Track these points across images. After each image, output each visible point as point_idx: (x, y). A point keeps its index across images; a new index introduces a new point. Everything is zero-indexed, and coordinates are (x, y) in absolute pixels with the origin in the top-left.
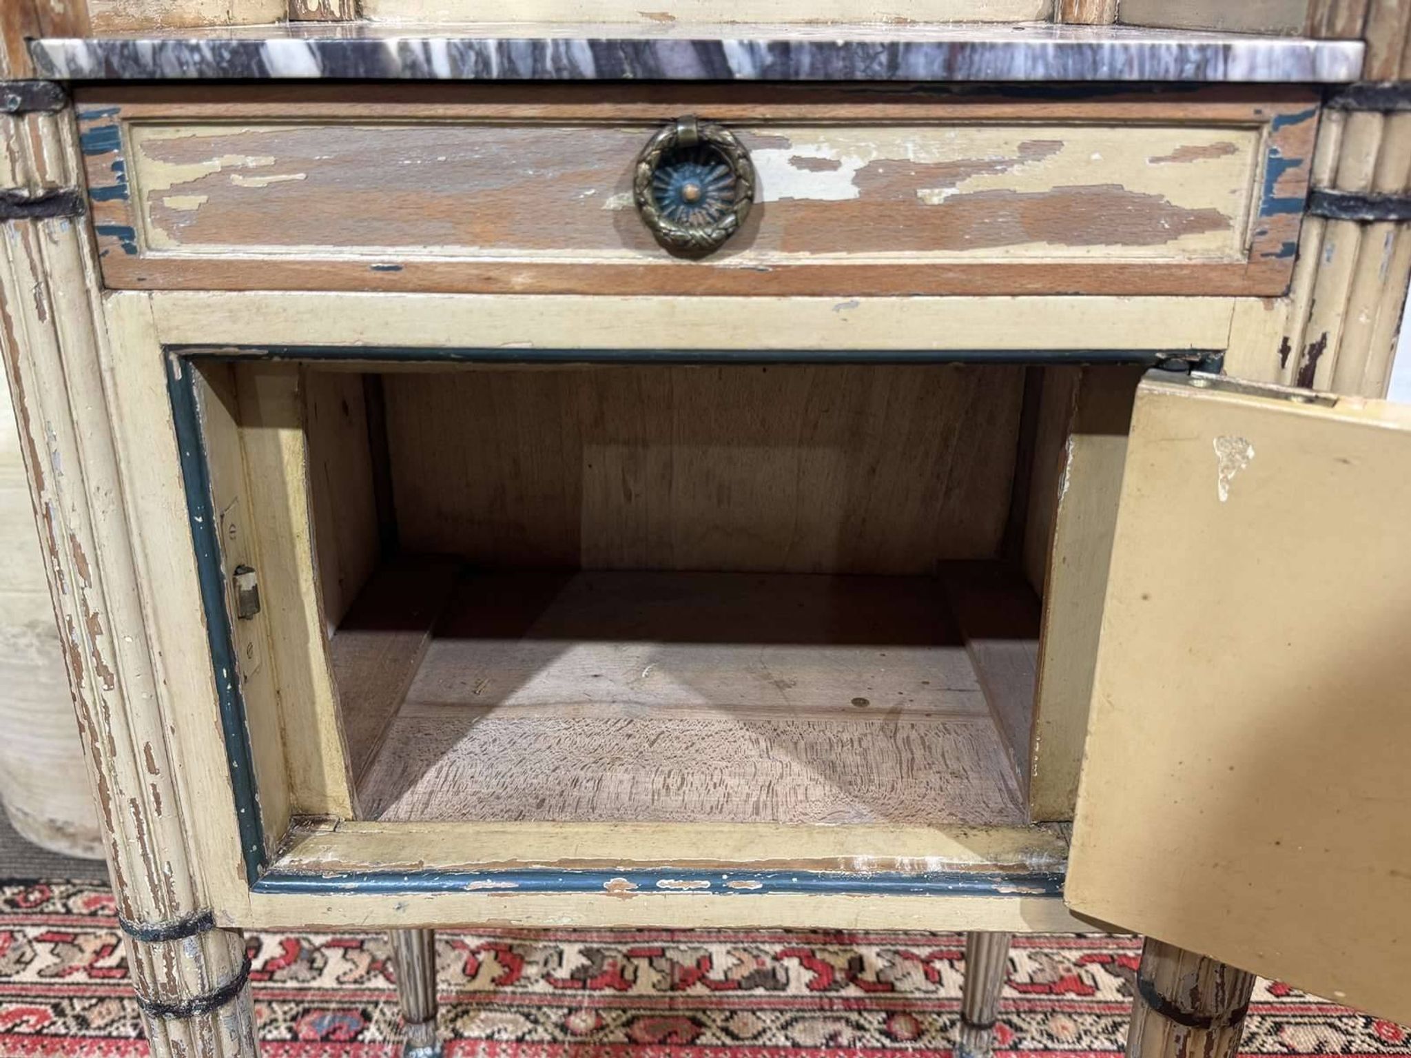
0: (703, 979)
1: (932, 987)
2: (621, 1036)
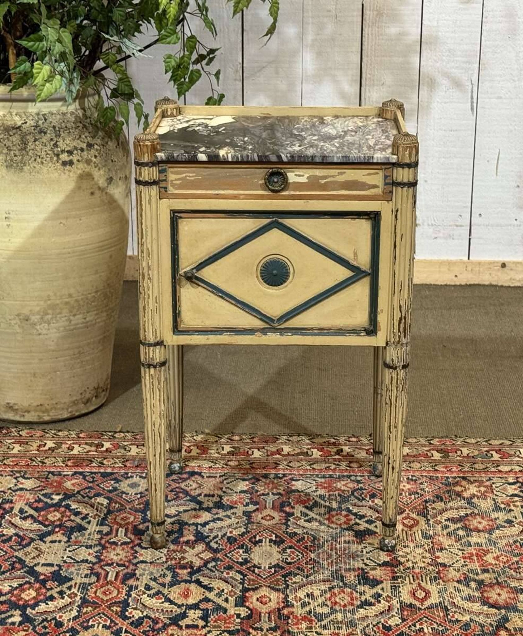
0: (279, 454)
1: (368, 456)
2: (248, 466)
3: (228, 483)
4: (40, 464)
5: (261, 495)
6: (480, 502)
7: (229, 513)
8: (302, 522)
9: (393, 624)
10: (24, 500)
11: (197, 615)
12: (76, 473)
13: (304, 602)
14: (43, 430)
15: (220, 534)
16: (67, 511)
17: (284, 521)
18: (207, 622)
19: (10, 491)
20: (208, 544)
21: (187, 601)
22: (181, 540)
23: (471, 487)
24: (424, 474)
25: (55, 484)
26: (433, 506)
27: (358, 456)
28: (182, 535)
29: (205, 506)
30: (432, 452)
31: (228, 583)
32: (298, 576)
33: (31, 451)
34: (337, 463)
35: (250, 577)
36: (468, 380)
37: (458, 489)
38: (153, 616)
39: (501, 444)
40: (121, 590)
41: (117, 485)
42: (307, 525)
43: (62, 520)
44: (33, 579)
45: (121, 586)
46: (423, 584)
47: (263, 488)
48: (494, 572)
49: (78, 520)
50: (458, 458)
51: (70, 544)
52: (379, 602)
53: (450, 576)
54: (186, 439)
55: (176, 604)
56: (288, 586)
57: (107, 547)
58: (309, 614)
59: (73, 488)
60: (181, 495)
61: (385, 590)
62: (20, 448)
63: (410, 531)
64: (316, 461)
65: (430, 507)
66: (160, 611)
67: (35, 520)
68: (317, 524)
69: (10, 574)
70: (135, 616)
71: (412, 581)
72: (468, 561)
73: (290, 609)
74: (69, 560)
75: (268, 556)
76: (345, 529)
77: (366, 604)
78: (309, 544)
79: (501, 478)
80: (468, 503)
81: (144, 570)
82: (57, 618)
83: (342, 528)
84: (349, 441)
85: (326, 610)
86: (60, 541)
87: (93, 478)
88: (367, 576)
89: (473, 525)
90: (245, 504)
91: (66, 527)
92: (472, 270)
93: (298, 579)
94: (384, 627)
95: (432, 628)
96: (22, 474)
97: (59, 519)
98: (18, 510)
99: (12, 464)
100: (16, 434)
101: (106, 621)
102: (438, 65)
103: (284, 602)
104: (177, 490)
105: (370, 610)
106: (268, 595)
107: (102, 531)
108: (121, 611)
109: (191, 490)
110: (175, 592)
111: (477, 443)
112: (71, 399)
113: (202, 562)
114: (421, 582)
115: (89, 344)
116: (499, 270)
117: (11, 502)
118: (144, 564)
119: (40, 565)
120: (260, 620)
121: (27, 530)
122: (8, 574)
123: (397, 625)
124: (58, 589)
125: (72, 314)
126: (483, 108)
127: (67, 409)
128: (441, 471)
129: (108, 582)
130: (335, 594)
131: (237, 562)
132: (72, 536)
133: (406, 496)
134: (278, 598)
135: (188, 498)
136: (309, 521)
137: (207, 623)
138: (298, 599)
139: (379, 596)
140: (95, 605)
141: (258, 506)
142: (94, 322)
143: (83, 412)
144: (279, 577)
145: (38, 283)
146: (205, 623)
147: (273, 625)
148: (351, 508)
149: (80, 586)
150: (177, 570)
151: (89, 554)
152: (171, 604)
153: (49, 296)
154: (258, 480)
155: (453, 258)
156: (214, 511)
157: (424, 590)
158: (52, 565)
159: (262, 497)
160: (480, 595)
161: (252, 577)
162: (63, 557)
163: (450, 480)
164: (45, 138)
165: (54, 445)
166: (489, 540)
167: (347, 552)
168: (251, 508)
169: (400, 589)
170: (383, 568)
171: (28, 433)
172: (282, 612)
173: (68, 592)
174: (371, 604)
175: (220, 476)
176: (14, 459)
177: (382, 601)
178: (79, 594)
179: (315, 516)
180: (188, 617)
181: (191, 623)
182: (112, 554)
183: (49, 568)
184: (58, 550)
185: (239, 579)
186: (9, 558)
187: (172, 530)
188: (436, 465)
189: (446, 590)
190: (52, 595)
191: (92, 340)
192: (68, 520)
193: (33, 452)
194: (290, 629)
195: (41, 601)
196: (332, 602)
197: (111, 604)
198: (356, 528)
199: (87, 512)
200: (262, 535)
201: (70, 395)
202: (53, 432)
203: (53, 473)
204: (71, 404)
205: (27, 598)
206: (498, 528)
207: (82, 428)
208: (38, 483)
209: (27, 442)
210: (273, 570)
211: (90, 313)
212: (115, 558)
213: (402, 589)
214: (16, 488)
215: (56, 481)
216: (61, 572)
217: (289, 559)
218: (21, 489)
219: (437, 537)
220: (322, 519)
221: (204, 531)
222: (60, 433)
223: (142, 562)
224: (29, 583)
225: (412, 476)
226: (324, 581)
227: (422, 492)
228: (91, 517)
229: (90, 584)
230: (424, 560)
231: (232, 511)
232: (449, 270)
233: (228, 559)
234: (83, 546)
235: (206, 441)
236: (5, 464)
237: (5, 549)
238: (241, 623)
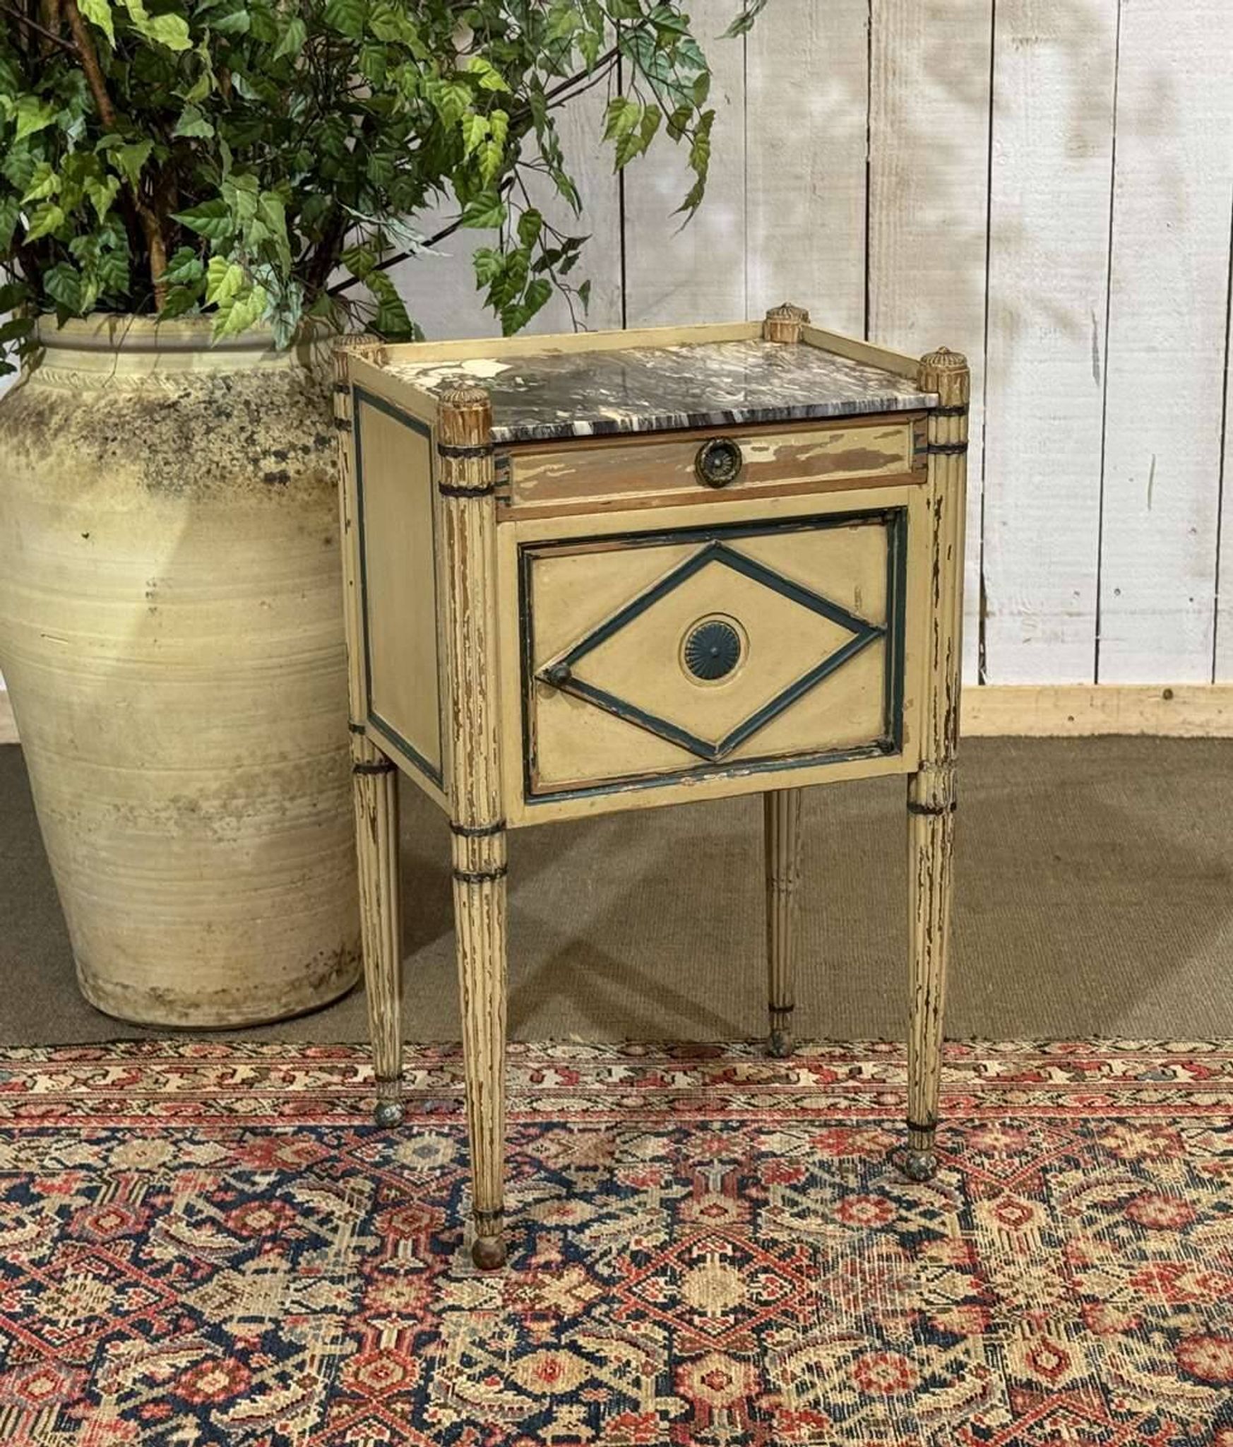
2: (665, 1107)
3: (625, 1143)
4: (226, 1113)
5: (695, 1165)
6: (1156, 1169)
7: (631, 1203)
8: (786, 1218)
9: (994, 1424)
10: (195, 1187)
11: (575, 1416)
12: (301, 1129)
13: (803, 1383)
14: (229, 1044)
15: (615, 1247)
16: (287, 1207)
17: (748, 1217)
18: (598, 1429)
19: (163, 1170)
20: (590, 1269)
21: (553, 1387)
22: (533, 1261)
23: (1136, 1137)
24: (1037, 1115)
25: (259, 1153)
26: (1061, 1178)
27: (896, 1080)
28: (533, 1251)
29: (578, 1189)
30: (1049, 1069)
31: (639, 1348)
32: (786, 1330)
33: (205, 1087)
34: (851, 1095)
35: (683, 1333)
36: (1112, 923)
37: (1110, 1142)
38: (482, 1421)
39: (1191, 1051)
40: (409, 1368)
41: (391, 1152)
42: (796, 1223)
43: (277, 1227)
44: (221, 1350)
45: (409, 1359)
46: (1052, 1340)
47: (698, 1151)
48: (1199, 1311)
49: (311, 1225)
50: (1105, 1081)
51: (295, 1274)
52: (962, 1378)
53: (1108, 1321)
54: (532, 1055)
55: (529, 1395)
56: (765, 1350)
57: (377, 1280)
58: (815, 1408)
59: (297, 1160)
60: (527, 1168)
61: (972, 1354)
62: (181, 1082)
63: (1016, 1230)
64: (808, 1093)
65: (1053, 1181)
66: (496, 1409)
67: (220, 1228)
68: (820, 1221)
69: (171, 1340)
70: (444, 1420)
71: (1028, 1334)
72: (1144, 1289)
73: (774, 1399)
74: (296, 1309)
75: (719, 1289)
76: (878, 1230)
77: (933, 1383)
78: (805, 1262)
79: (1197, 1118)
80: (1133, 1172)
81: (458, 1324)
82: (277, 1429)
83: (871, 1229)
84: (874, 1051)
85: (849, 1398)
86: (274, 1271)
87: (339, 1138)
88: (933, 1326)
89: (1147, 1215)
90: (663, 1183)
91: (287, 1240)
92: (1103, 705)
93: (785, 1335)
94: (976, 1430)
95: (1077, 1430)
96: (188, 1134)
97: (271, 1225)
98: (182, 1207)
99: (164, 1113)
100: (171, 1053)
101: (381, 1432)
102: (1024, 284)
103: (759, 1384)
104: (519, 1158)
105: (944, 1396)
106: (724, 1369)
107: (364, 1247)
108: (412, 1412)
109: (548, 1157)
110: (525, 1370)
111: (1142, 1048)
112: (286, 978)
113: (580, 1305)
114: (1047, 1335)
115: (322, 860)
116: (1158, 703)
117: (167, 1191)
118: (457, 1313)
119: (235, 1320)
120: (711, 1423)
121: (204, 1249)
122: (167, 1341)
123: (1004, 1426)
124: (277, 1369)
125: (287, 796)
126: (1117, 370)
127: (279, 1000)
128: (1071, 1108)
129: (381, 1352)
130: (868, 1366)
131: (655, 1304)
132: (301, 1259)
133: (1002, 1161)
134: (746, 1375)
135: (543, 1174)
136: (801, 1215)
137: (598, 1433)
138: (789, 1376)
139: (962, 1366)
140: (357, 1400)
141: (691, 1188)
142: (333, 812)
143: (312, 1004)
144: (746, 1332)
145: (214, 731)
146: (593, 1433)
147: (739, 1431)
148: (887, 1188)
149: (321, 1361)
150: (527, 1324)
151: (338, 1295)
152: (519, 1394)
153: (238, 758)
154: (689, 1135)
155: (1066, 681)
156: (600, 1199)
157: (1056, 1352)
158: (260, 1320)
159: (699, 1168)
160: (1175, 1359)
161: (688, 1335)
162: (283, 1303)
163: (1092, 1125)
164: (228, 428)
165: (252, 1074)
166: (1184, 1246)
167: (886, 1277)
168: (677, 1191)
169: (1005, 1352)
170: (965, 1308)
171: (196, 1051)
172: (757, 1404)
173: (298, 1375)
174: (944, 1384)
175: (608, 1129)
176: (169, 1104)
177: (968, 1377)
178: (321, 1378)
179: (813, 1206)
180: (556, 1419)
181: (563, 1432)
182: (387, 1294)
183: (253, 1326)
184: (271, 1288)
185: (660, 1338)
186: (166, 1308)
187: (513, 1242)
188: (1059, 1096)
189: (1101, 1351)
190: (262, 1382)
191: (329, 852)
192: (290, 1227)
193: (208, 1089)
194: (777, 1439)
195: (240, 1395)
196: (861, 1382)
197: (389, 1397)
198: (902, 1227)
199: (329, 1209)
200: (705, 1246)
201: (284, 968)
202: (249, 1046)
203: (253, 1131)
204: (287, 989)
205: (210, 1390)
206: (1200, 1221)
207: (309, 1038)
208: (223, 1152)
209: (196, 1069)
210: (731, 1318)
211: (324, 796)
212: (395, 1302)
213: (1010, 1351)
214: (176, 1163)
215: (261, 1148)
216: (281, 1333)
217: (765, 1294)
218: (188, 1165)
219: (1073, 1242)
220: (827, 1211)
221: (581, 1241)
222: (265, 1050)
223: (453, 1308)
224: (213, 1358)
225: (1011, 1119)
226: (841, 1338)
227: (1035, 1151)
228: (339, 1218)
229: (343, 1358)
230: (1050, 1290)
231: (637, 1199)
232: (1056, 706)
233: (634, 1299)
234: (324, 1278)
235: (574, 1057)
236: (149, 1115)
237: (157, 1289)
238: (671, 1430)
